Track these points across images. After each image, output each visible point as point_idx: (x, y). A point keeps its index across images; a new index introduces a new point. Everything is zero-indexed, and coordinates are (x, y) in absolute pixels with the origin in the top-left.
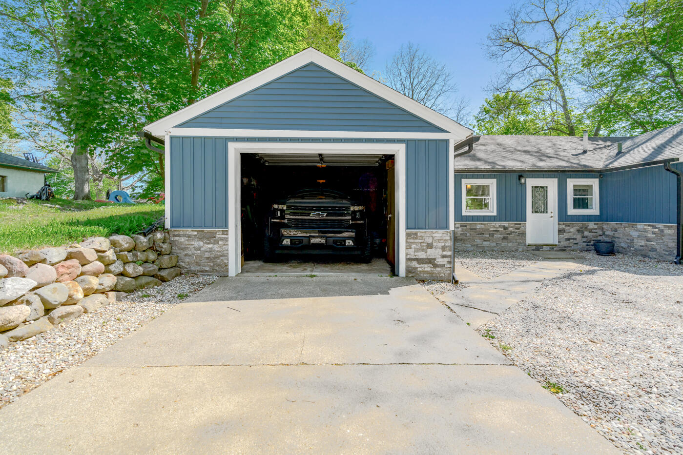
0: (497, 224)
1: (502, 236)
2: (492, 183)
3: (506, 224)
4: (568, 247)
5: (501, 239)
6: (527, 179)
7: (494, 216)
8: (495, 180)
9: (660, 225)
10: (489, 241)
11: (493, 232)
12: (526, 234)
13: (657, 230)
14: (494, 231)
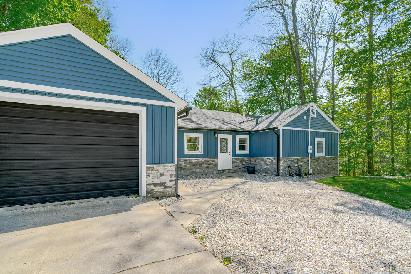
0: (203, 159)
1: (206, 166)
2: (201, 136)
3: (208, 159)
4: (236, 170)
5: (205, 167)
6: (218, 134)
7: (202, 155)
8: (203, 134)
9: (271, 158)
10: (199, 169)
11: (201, 164)
12: (217, 164)
13: (270, 160)
14: (202, 163)
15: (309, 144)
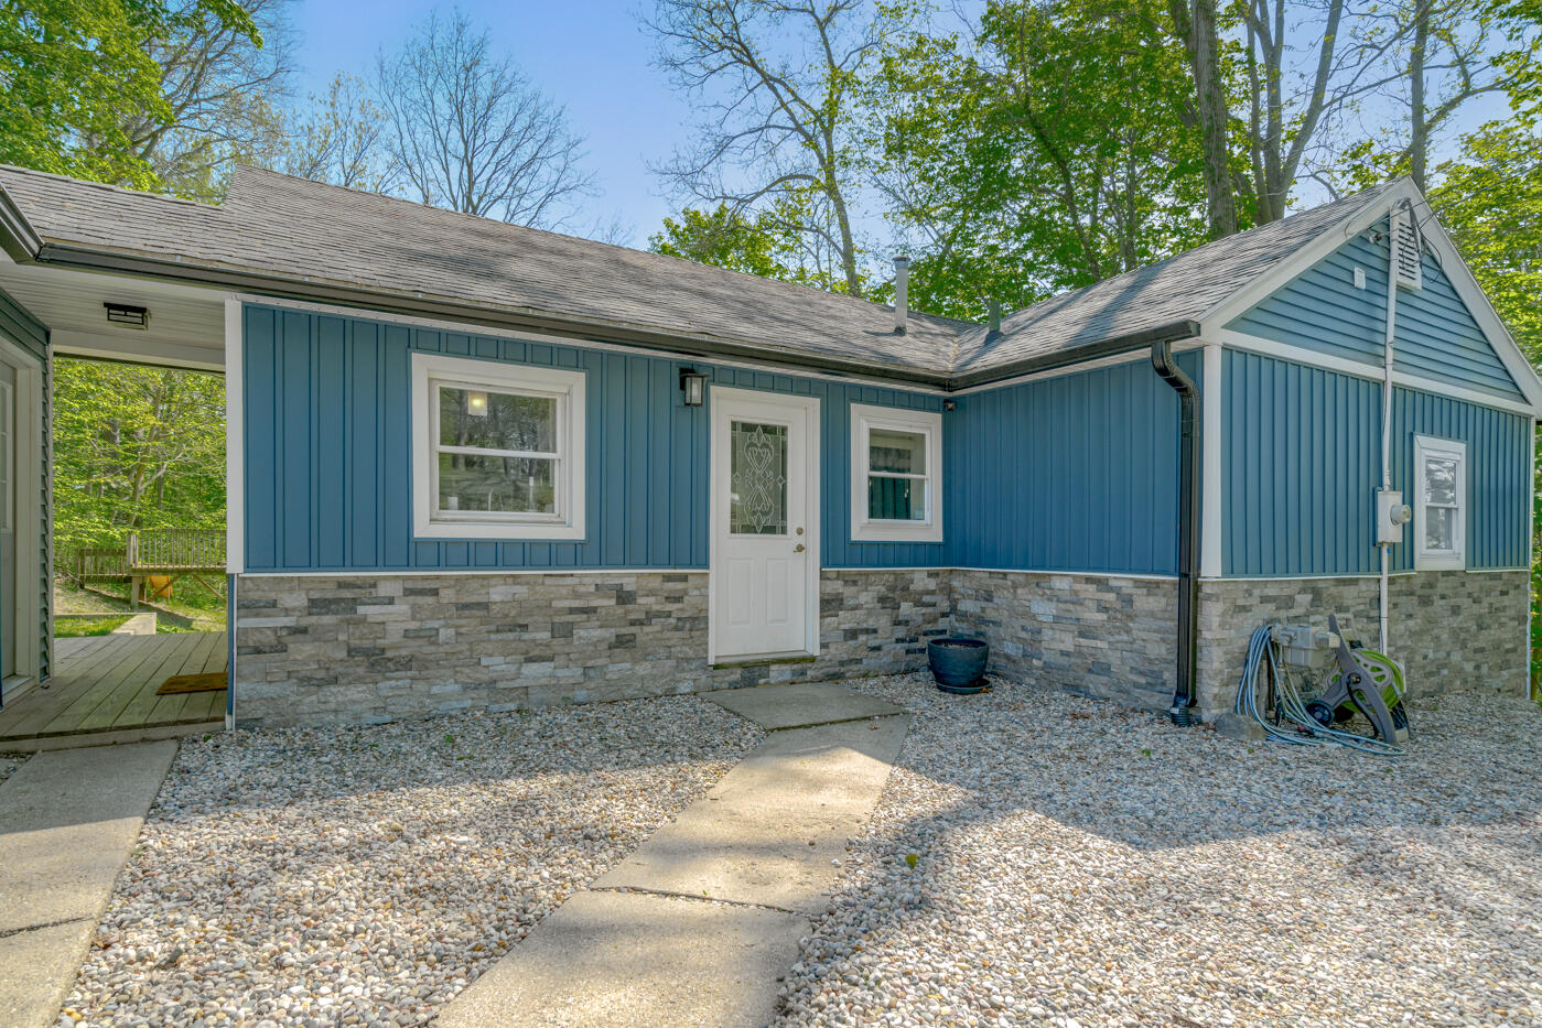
0: (589, 576)
1: (609, 634)
2: (567, 391)
3: (627, 577)
4: (851, 661)
5: (604, 646)
6: (714, 390)
7: (576, 544)
8: (582, 376)
9: (1122, 580)
10: (551, 659)
11: (571, 618)
12: (706, 619)
13: (1111, 597)
14: (572, 611)
15: (1387, 480)
